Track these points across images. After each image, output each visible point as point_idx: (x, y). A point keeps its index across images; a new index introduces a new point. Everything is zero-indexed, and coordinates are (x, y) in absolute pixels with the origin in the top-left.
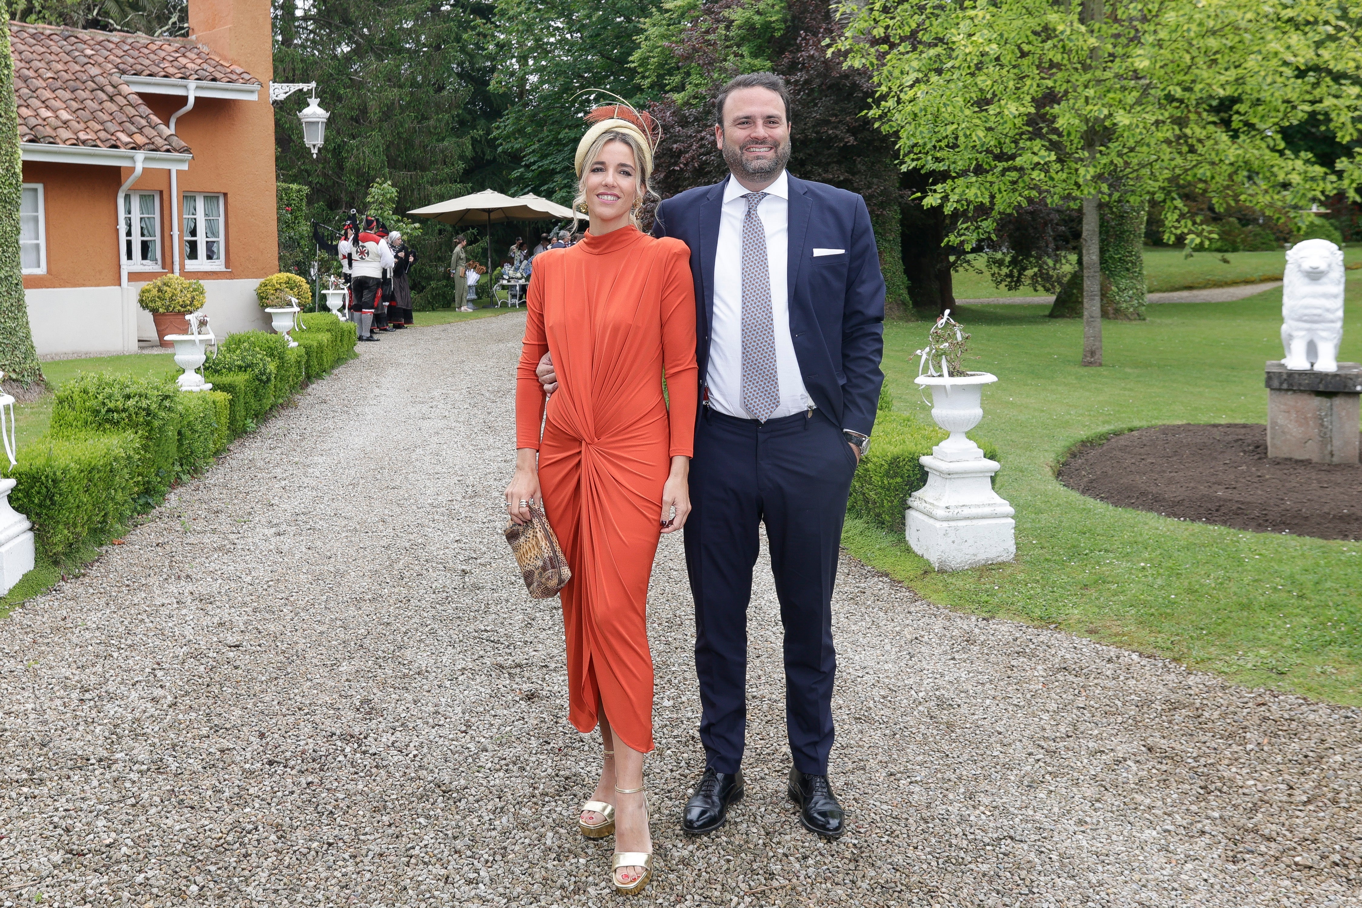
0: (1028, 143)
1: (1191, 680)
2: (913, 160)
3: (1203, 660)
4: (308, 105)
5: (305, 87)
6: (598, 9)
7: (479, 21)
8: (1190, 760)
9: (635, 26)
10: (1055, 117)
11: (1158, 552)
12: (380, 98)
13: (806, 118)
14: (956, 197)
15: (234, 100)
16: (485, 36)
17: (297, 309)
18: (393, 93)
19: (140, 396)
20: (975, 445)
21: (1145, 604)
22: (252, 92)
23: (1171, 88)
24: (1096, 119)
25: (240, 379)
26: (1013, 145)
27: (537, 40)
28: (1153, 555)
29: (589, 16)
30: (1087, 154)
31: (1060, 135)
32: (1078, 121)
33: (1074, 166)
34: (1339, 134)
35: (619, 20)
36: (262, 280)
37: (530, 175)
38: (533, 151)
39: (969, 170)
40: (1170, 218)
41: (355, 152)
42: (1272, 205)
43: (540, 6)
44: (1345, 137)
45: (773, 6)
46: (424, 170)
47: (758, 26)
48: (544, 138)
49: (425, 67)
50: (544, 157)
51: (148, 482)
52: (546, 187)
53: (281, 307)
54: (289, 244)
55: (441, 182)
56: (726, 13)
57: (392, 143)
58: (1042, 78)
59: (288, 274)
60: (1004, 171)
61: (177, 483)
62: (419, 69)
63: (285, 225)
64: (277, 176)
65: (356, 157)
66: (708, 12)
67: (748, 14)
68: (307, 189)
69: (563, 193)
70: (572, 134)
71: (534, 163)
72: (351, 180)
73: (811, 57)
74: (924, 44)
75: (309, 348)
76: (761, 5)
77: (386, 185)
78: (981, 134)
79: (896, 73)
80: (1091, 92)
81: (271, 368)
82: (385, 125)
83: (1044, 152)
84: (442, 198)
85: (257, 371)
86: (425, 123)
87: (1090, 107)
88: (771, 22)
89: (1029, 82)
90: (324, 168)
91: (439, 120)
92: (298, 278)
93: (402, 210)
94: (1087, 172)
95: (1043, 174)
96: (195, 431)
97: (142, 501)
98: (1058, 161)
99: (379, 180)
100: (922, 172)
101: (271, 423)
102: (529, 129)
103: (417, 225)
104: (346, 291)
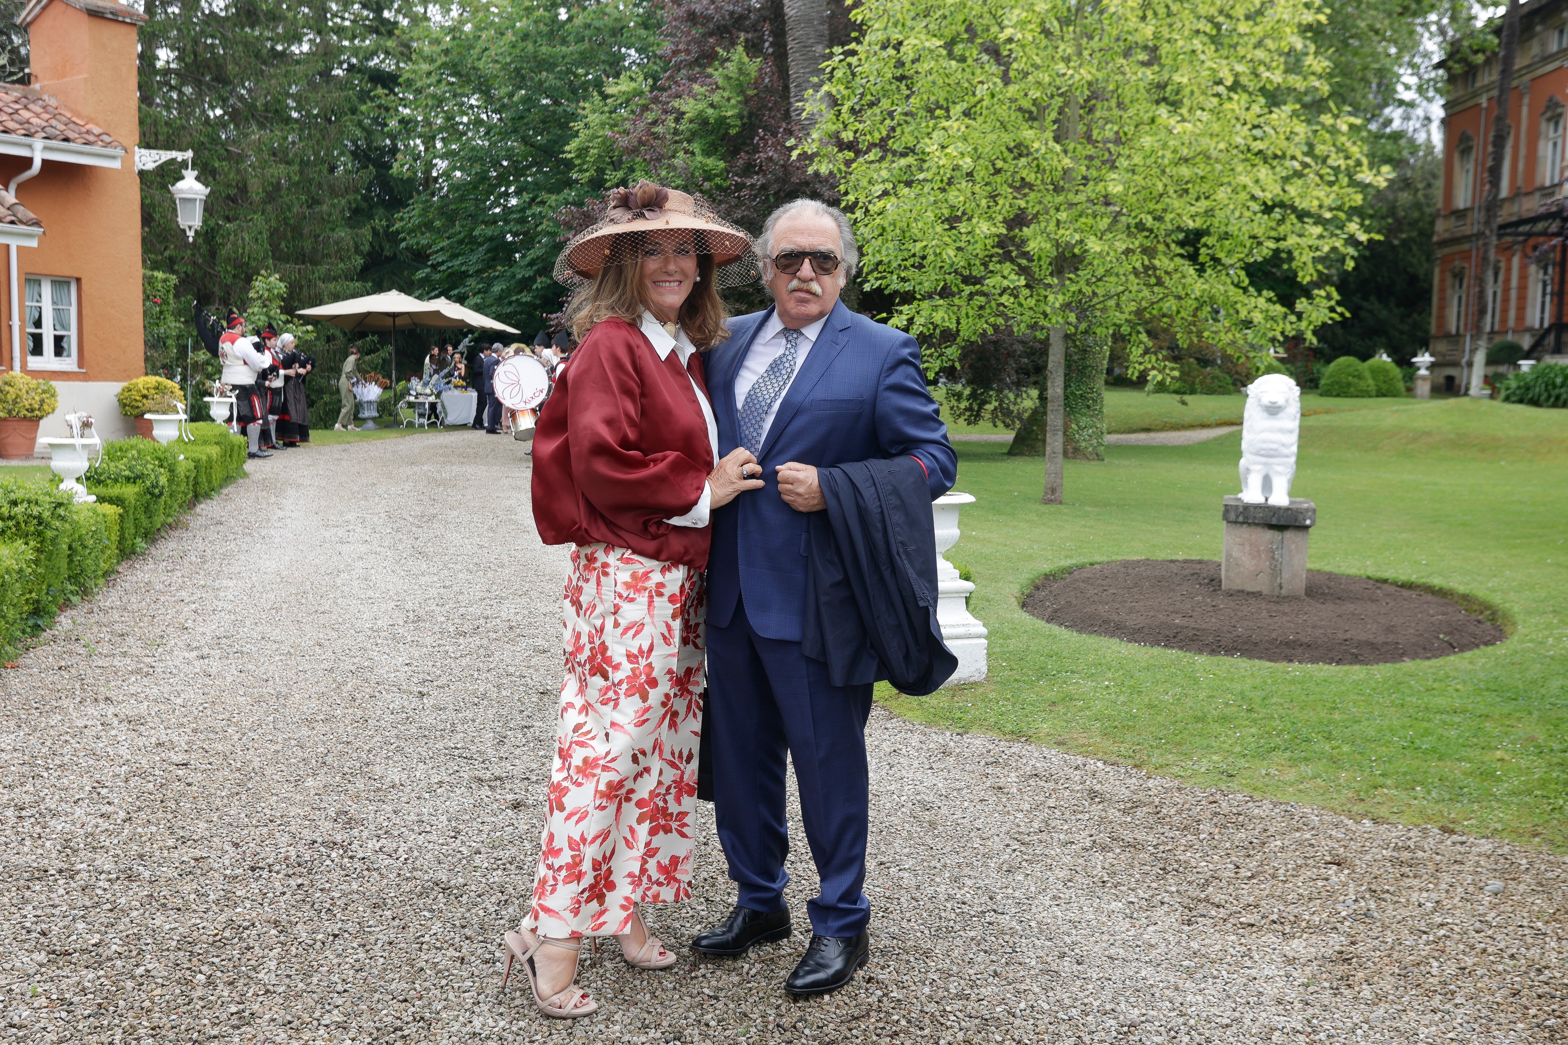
0: (998, 266)
1: (1151, 783)
2: (877, 279)
3: (1161, 765)
4: (181, 178)
5: (180, 156)
6: (521, 88)
7: (380, 91)
8: (1150, 848)
10: (1024, 242)
12: (263, 175)
14: (922, 321)
15: (90, 167)
16: (387, 109)
17: (183, 417)
18: (278, 171)
20: (951, 565)
21: (1109, 717)
22: (114, 157)
23: (1143, 216)
24: (1068, 243)
25: (130, 491)
26: (982, 268)
27: (449, 118)
28: (1117, 674)
29: (510, 95)
30: (1056, 281)
31: (1030, 260)
32: (1049, 245)
33: (1043, 293)
34: (1300, 274)
35: (544, 102)
36: (125, 384)
37: (437, 277)
38: (442, 249)
39: (935, 293)
40: (1136, 353)
41: (232, 237)
42: (1233, 343)
43: (453, 79)
44: (1305, 277)
45: (729, 100)
46: (315, 263)
47: (712, 121)
48: (455, 234)
49: (318, 142)
50: (454, 256)
51: (38, 601)
52: (456, 292)
53: (164, 413)
54: (154, 343)
55: (335, 279)
56: (676, 103)
57: (276, 230)
58: (1015, 198)
59: (158, 378)
60: (971, 295)
61: (67, 605)
62: (311, 143)
63: (152, 320)
64: (144, 261)
65: (234, 244)
66: (655, 100)
67: (701, 106)
68: (174, 279)
69: (477, 300)
70: (489, 232)
71: (443, 263)
72: (226, 271)
73: (770, 159)
74: (894, 153)
75: (197, 462)
76: (716, 98)
77: (272, 279)
78: (952, 253)
79: (864, 183)
80: (1063, 216)
81: (163, 480)
82: (269, 208)
83: (1013, 277)
84: (336, 298)
85: (148, 483)
86: (317, 209)
87: (1061, 232)
88: (726, 118)
89: (1001, 201)
90: (193, 255)
91: (333, 206)
92: (169, 383)
93: (289, 310)
94: (1056, 300)
95: (1012, 300)
96: (86, 547)
97: (31, 622)
98: (1027, 286)
99: (263, 272)
100: (886, 292)
101: (161, 544)
102: (437, 223)
103: (310, 328)
104: (234, 400)
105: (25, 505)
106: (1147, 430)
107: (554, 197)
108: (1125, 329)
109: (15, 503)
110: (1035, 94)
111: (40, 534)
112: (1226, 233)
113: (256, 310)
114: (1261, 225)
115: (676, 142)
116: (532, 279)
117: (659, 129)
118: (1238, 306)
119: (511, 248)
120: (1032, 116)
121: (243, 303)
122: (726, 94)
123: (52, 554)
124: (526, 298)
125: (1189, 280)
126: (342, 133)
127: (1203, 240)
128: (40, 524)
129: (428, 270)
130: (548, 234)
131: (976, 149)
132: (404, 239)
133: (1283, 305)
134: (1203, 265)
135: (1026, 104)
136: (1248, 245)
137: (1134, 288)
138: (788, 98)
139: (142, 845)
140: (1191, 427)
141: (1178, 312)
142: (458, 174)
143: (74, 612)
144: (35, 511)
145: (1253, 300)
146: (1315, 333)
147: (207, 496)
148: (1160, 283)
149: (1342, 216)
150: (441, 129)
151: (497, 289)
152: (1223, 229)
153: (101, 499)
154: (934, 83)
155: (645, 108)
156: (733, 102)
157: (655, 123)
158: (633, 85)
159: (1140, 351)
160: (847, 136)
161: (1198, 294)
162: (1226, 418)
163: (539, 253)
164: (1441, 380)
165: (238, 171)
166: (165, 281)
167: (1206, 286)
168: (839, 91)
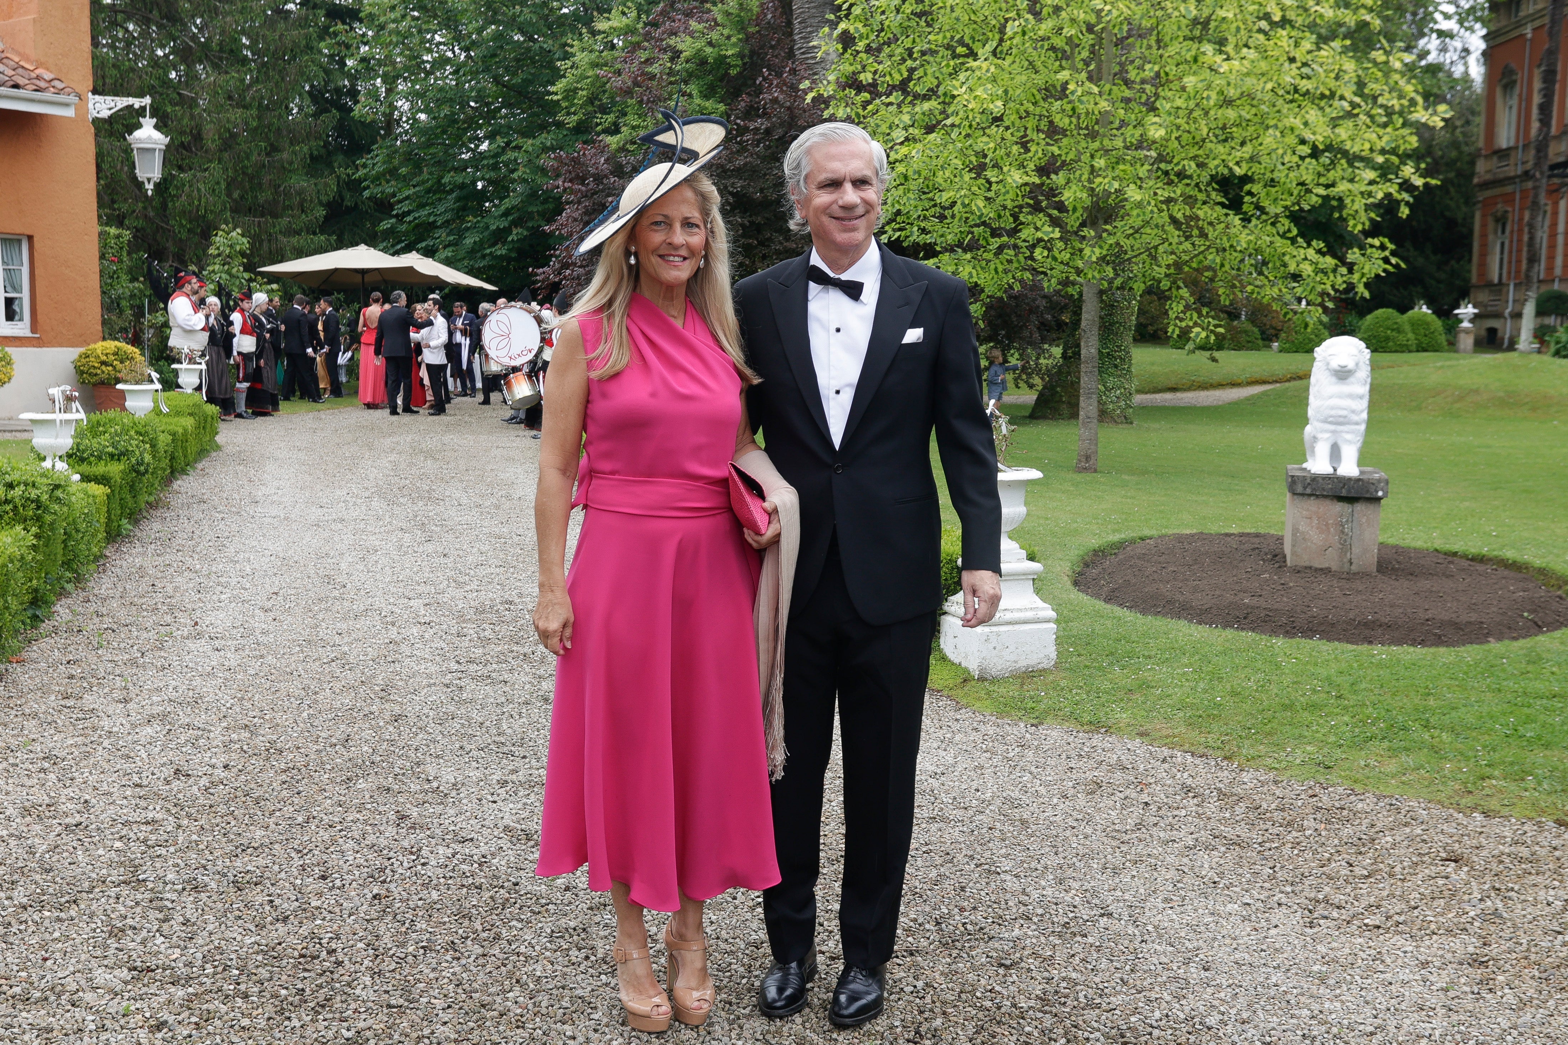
0: (1030, 217)
1: (1246, 777)
3: (1253, 758)
4: (139, 126)
5: (137, 103)
6: (491, 23)
7: (340, 27)
8: (1255, 846)
9: (541, 47)
11: (1197, 658)
12: (219, 120)
13: (765, 175)
15: (40, 115)
16: (348, 47)
17: (158, 386)
18: (236, 115)
19: (26, 484)
20: (1017, 546)
21: (1192, 706)
22: (67, 105)
23: (1186, 162)
24: (1104, 192)
25: (115, 469)
26: (1011, 220)
28: (1192, 660)
29: (480, 31)
30: (1093, 233)
31: (1064, 211)
32: (1085, 195)
33: (1078, 245)
34: (1351, 223)
35: (516, 38)
36: (82, 350)
37: (404, 227)
38: (407, 198)
39: (960, 245)
40: (1175, 309)
41: (186, 188)
42: (1280, 298)
43: (416, 14)
44: (1356, 226)
45: (728, 38)
46: (275, 216)
47: (711, 60)
48: (424, 182)
49: (276, 84)
50: (422, 206)
51: (36, 590)
52: (423, 244)
53: (137, 383)
54: (111, 305)
55: (298, 233)
56: (672, 41)
57: (234, 180)
58: (1048, 144)
59: (116, 343)
60: (1000, 249)
61: (63, 593)
62: (271, 85)
63: (107, 278)
64: (100, 217)
65: (189, 196)
66: (647, 37)
67: (698, 45)
68: (127, 235)
69: (448, 253)
70: (459, 179)
71: (409, 213)
72: (181, 225)
73: (775, 101)
74: (916, 96)
75: (174, 434)
76: (714, 36)
77: (234, 234)
78: (981, 204)
79: (884, 128)
80: (1100, 163)
81: (147, 458)
82: (226, 155)
83: (1047, 228)
84: (300, 253)
85: (133, 460)
86: (277, 156)
87: (1098, 180)
88: (726, 57)
89: (1033, 148)
90: (145, 208)
91: (294, 153)
92: (130, 348)
93: (249, 267)
94: (1092, 253)
95: (1046, 253)
96: (77, 531)
97: (29, 613)
98: (1061, 238)
99: (223, 226)
100: (905, 244)
101: (144, 524)
102: (403, 171)
103: (275, 286)
104: (204, 367)
105: (22, 487)
106: (1173, 389)
107: (530, 142)
108: (1165, 284)
109: (10, 486)
110: (1069, 31)
111: (38, 518)
112: (1272, 180)
113: (217, 267)
114: (1308, 171)
115: (671, 83)
116: (507, 231)
117: (655, 69)
118: (1287, 258)
119: (482, 196)
120: (1063, 56)
121: (199, 260)
122: (726, 32)
123: (49, 540)
124: (500, 250)
125: (1233, 230)
126: (302, 74)
127: (1247, 187)
128: (38, 508)
129: (393, 220)
130: (525, 181)
131: (1006, 92)
132: (368, 187)
133: (1334, 256)
134: (1245, 213)
135: (1058, 42)
136: (1296, 193)
137: (1175, 240)
138: (791, 34)
139: (200, 852)
140: (1220, 385)
141: (1222, 265)
142: (423, 116)
143: (69, 601)
144: (33, 493)
145: (1302, 251)
146: (1367, 286)
147: (184, 472)
148: (1203, 235)
149: (1395, 160)
150: (406, 68)
151: (469, 241)
152: (1268, 175)
153: (86, 478)
154: (958, 19)
155: (636, 46)
156: (734, 40)
157: (648, 62)
158: (625, 20)
159: (1181, 308)
160: (866, 78)
161: (1245, 245)
162: (1257, 376)
163: (515, 202)
164: (1483, 333)
165: (192, 117)
166: (118, 237)
167: (1251, 238)
168: (856, 29)
